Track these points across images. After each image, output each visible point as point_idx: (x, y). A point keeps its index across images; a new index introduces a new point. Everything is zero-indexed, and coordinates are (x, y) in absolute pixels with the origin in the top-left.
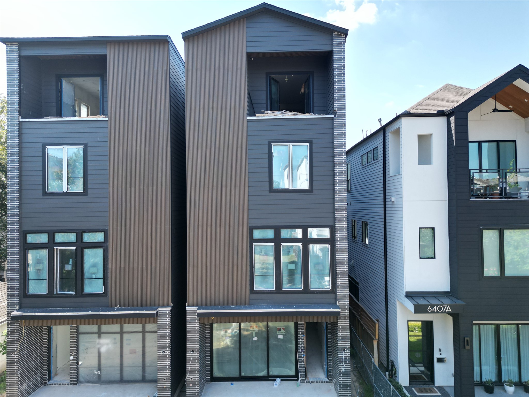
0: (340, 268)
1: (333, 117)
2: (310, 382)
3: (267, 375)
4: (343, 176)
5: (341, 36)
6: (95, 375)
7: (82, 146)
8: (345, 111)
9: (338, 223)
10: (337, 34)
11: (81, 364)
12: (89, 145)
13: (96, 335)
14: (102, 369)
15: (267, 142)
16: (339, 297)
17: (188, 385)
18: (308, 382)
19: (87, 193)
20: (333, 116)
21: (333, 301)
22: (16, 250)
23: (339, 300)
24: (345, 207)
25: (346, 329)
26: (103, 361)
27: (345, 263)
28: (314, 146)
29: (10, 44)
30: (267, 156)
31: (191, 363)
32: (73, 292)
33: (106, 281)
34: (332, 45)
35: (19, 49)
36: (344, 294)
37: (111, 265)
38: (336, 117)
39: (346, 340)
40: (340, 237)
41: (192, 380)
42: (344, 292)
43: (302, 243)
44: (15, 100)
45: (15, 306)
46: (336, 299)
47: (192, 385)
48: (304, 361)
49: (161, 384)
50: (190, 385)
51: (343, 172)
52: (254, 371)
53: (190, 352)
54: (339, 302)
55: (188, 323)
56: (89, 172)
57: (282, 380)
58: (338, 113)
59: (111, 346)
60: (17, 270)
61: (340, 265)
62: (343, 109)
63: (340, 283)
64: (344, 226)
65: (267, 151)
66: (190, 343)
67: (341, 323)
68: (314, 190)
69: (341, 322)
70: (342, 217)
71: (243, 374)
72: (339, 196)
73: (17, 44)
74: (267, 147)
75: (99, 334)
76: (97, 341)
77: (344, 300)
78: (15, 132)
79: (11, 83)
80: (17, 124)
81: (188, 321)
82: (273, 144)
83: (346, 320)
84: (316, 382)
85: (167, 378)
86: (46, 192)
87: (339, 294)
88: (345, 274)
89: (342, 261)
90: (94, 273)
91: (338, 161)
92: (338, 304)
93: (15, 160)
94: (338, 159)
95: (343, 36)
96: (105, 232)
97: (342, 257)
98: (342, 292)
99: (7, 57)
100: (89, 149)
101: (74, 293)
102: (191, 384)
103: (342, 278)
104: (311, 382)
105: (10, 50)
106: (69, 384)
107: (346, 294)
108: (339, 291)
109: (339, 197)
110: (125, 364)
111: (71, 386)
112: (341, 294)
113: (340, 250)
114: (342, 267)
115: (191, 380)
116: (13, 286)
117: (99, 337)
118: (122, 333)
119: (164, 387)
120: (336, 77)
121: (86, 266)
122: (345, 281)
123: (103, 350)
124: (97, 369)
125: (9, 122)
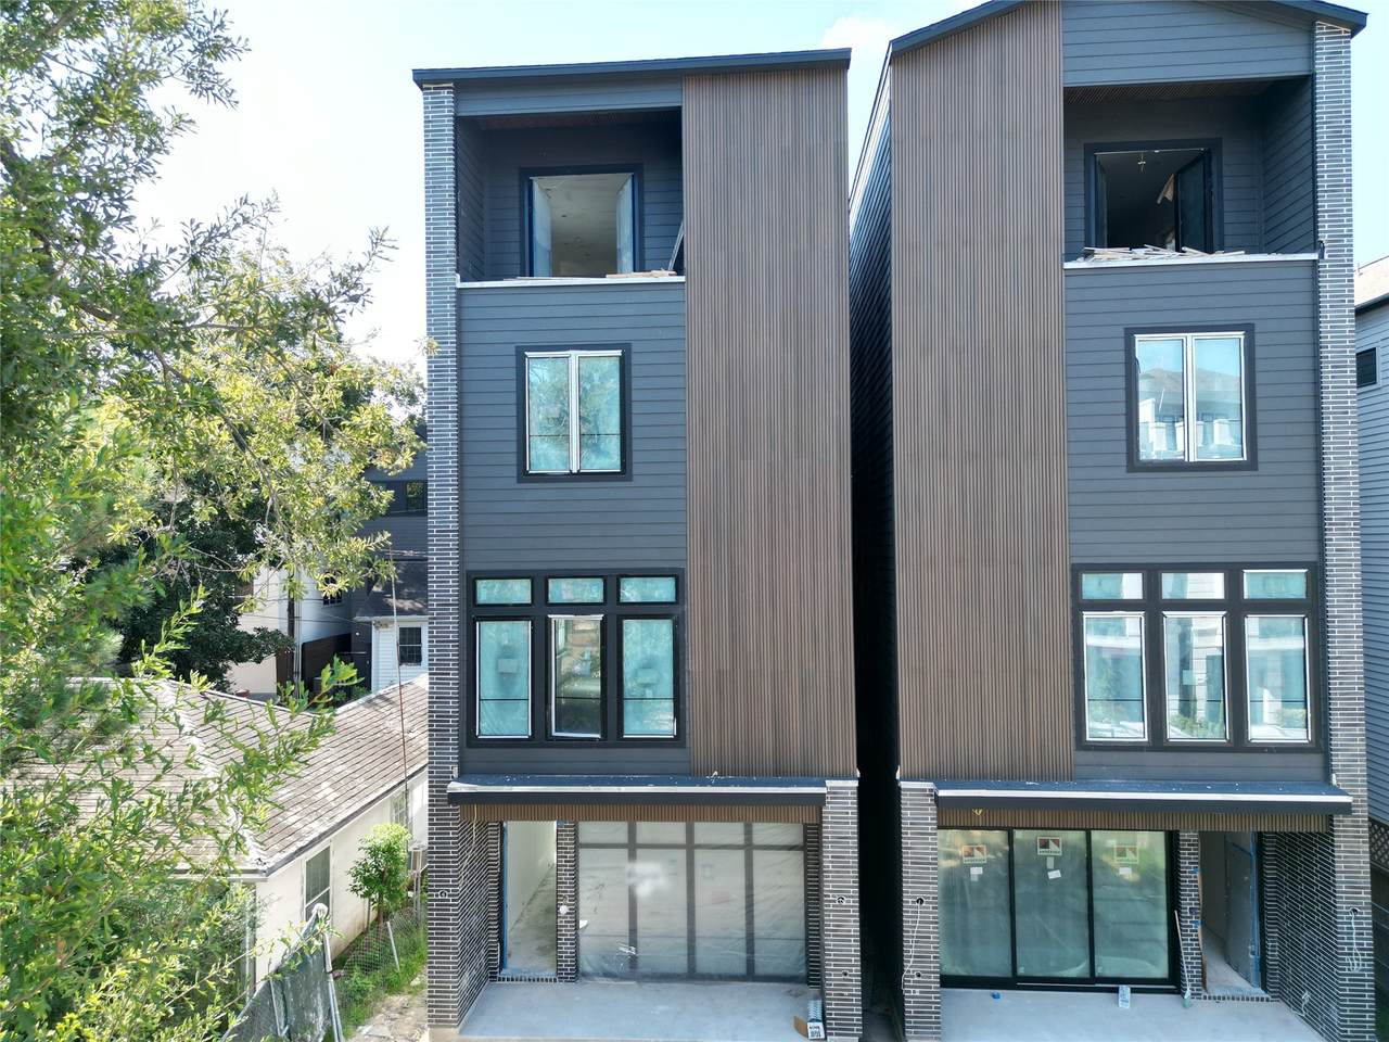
0: (1340, 683)
1: (1314, 261)
2: (1215, 998)
3: (1088, 976)
4: (1347, 423)
5: (1340, 32)
6: (621, 956)
7: (618, 353)
8: (1352, 241)
9: (1334, 555)
10: (1327, 28)
11: (585, 927)
12: (635, 347)
13: (625, 852)
14: (641, 941)
15: (1120, 331)
16: (1338, 760)
17: (909, 992)
18: (1210, 998)
19: (632, 475)
20: (1314, 256)
21: (1317, 773)
22: (451, 623)
23: (1338, 771)
24: (1353, 510)
25: (1359, 852)
26: (641, 922)
27: (1354, 668)
28: (1259, 339)
29: (432, 86)
30: (1121, 370)
31: (918, 932)
32: (597, 733)
33: (681, 706)
34: (1311, 58)
35: (456, 100)
36: (1353, 755)
37: (693, 665)
38: (1323, 257)
39: (1360, 883)
40: (1340, 596)
41: (920, 979)
42: (1352, 750)
43: (1224, 613)
44: (445, 233)
45: (448, 768)
46: (1327, 770)
47: (921, 992)
48: (1197, 940)
49: (835, 985)
50: (914, 992)
51: (1347, 413)
52: (1052, 964)
53: (913, 902)
54: (1337, 776)
55: (906, 824)
56: (636, 420)
57: (1133, 991)
58: (1329, 246)
59: (663, 882)
60: (453, 674)
61: (1340, 673)
62: (1344, 237)
63: (1341, 725)
64: (1351, 565)
65: (1121, 357)
66: (913, 878)
67: (1345, 837)
68: (1259, 465)
69: (1344, 831)
70: (1346, 540)
71: (1021, 971)
72: (1335, 479)
73: (451, 85)
74: (1121, 344)
75: (632, 848)
76: (628, 866)
77: (1354, 771)
78: (446, 315)
79: (435, 187)
80: (450, 296)
81: (905, 819)
82: (1138, 337)
83: (1358, 826)
84: (1233, 999)
85: (851, 971)
86: (525, 473)
87: (1337, 755)
88: (1355, 699)
89: (1347, 663)
90: (646, 686)
91: (1331, 382)
92: (1334, 782)
93: (447, 389)
94: (1333, 377)
95: (1346, 32)
96: (678, 577)
97: (1345, 652)
98: (1347, 750)
99: (425, 122)
100: (635, 359)
101: (598, 736)
102: (917, 990)
103: (1346, 709)
104: (1219, 998)
105: (432, 103)
106: (555, 980)
107: (1356, 755)
108: (1337, 745)
109: (1336, 484)
110: (702, 929)
111: (561, 985)
112: (1342, 755)
113: (1339, 632)
114: (1347, 678)
115: (916, 979)
116: (443, 716)
117: (632, 856)
118: (690, 847)
119: (842, 995)
120: (1324, 147)
121: (628, 669)
122: (1355, 720)
123: (644, 890)
124: (627, 940)
125: (432, 289)
